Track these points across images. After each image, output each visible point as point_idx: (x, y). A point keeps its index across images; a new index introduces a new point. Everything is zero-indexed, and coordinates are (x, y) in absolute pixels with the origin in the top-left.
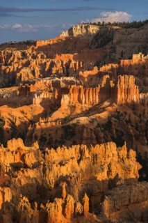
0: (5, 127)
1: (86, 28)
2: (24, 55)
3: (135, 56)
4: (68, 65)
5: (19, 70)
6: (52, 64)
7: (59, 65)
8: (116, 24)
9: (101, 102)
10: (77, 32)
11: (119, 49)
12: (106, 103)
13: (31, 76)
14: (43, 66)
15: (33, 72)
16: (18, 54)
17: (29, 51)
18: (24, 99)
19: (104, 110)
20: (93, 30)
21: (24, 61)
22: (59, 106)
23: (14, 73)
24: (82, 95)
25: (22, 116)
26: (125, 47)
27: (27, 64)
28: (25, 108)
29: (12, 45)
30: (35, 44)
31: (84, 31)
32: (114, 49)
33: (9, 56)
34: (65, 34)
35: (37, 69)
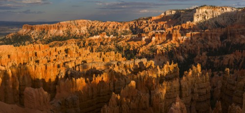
0: (130, 49)
1: (171, 12)
2: (147, 22)
3: (187, 22)
4: (163, 26)
5: (144, 28)
6: (157, 26)
7: (159, 26)
8: (182, 10)
9: (167, 40)
10: (168, 13)
11: (182, 20)
12: (169, 40)
13: (149, 30)
14: (153, 26)
15: (150, 29)
16: (145, 22)
17: (149, 21)
18: (139, 39)
19: (167, 42)
20: (174, 12)
21: (146, 25)
22: (151, 41)
23: (143, 29)
24: (160, 37)
25: (137, 45)
26: (184, 19)
27: (147, 26)
28: (139, 42)
29: (144, 19)
30: (151, 18)
31: (170, 13)
32: (180, 20)
33: (141, 22)
34: (163, 14)
35: (151, 28)
